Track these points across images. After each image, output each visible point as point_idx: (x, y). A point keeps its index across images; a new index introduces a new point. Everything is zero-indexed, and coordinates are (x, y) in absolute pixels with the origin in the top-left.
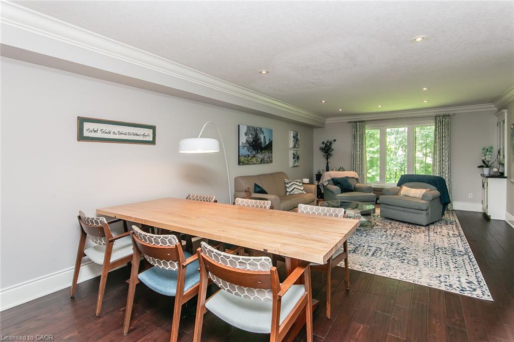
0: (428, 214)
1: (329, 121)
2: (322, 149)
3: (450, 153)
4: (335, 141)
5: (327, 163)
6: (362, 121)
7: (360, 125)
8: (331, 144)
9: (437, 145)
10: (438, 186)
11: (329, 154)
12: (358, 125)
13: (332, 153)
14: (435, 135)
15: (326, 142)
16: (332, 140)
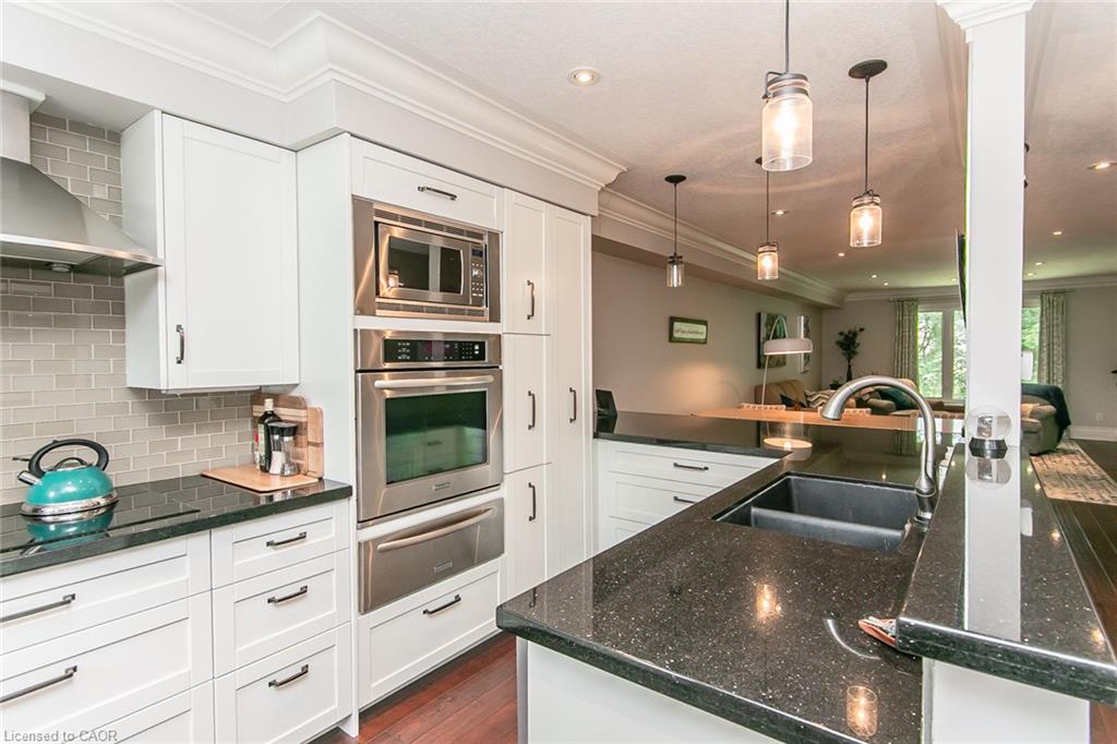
0: (1039, 439)
1: (850, 298)
2: (839, 343)
3: (1066, 350)
4: (862, 330)
5: (850, 367)
6: (913, 300)
7: (909, 306)
8: (855, 335)
9: (1045, 337)
10: (1052, 399)
11: (854, 353)
12: (906, 306)
13: (858, 350)
14: (1041, 323)
15: (846, 332)
16: (857, 329)
